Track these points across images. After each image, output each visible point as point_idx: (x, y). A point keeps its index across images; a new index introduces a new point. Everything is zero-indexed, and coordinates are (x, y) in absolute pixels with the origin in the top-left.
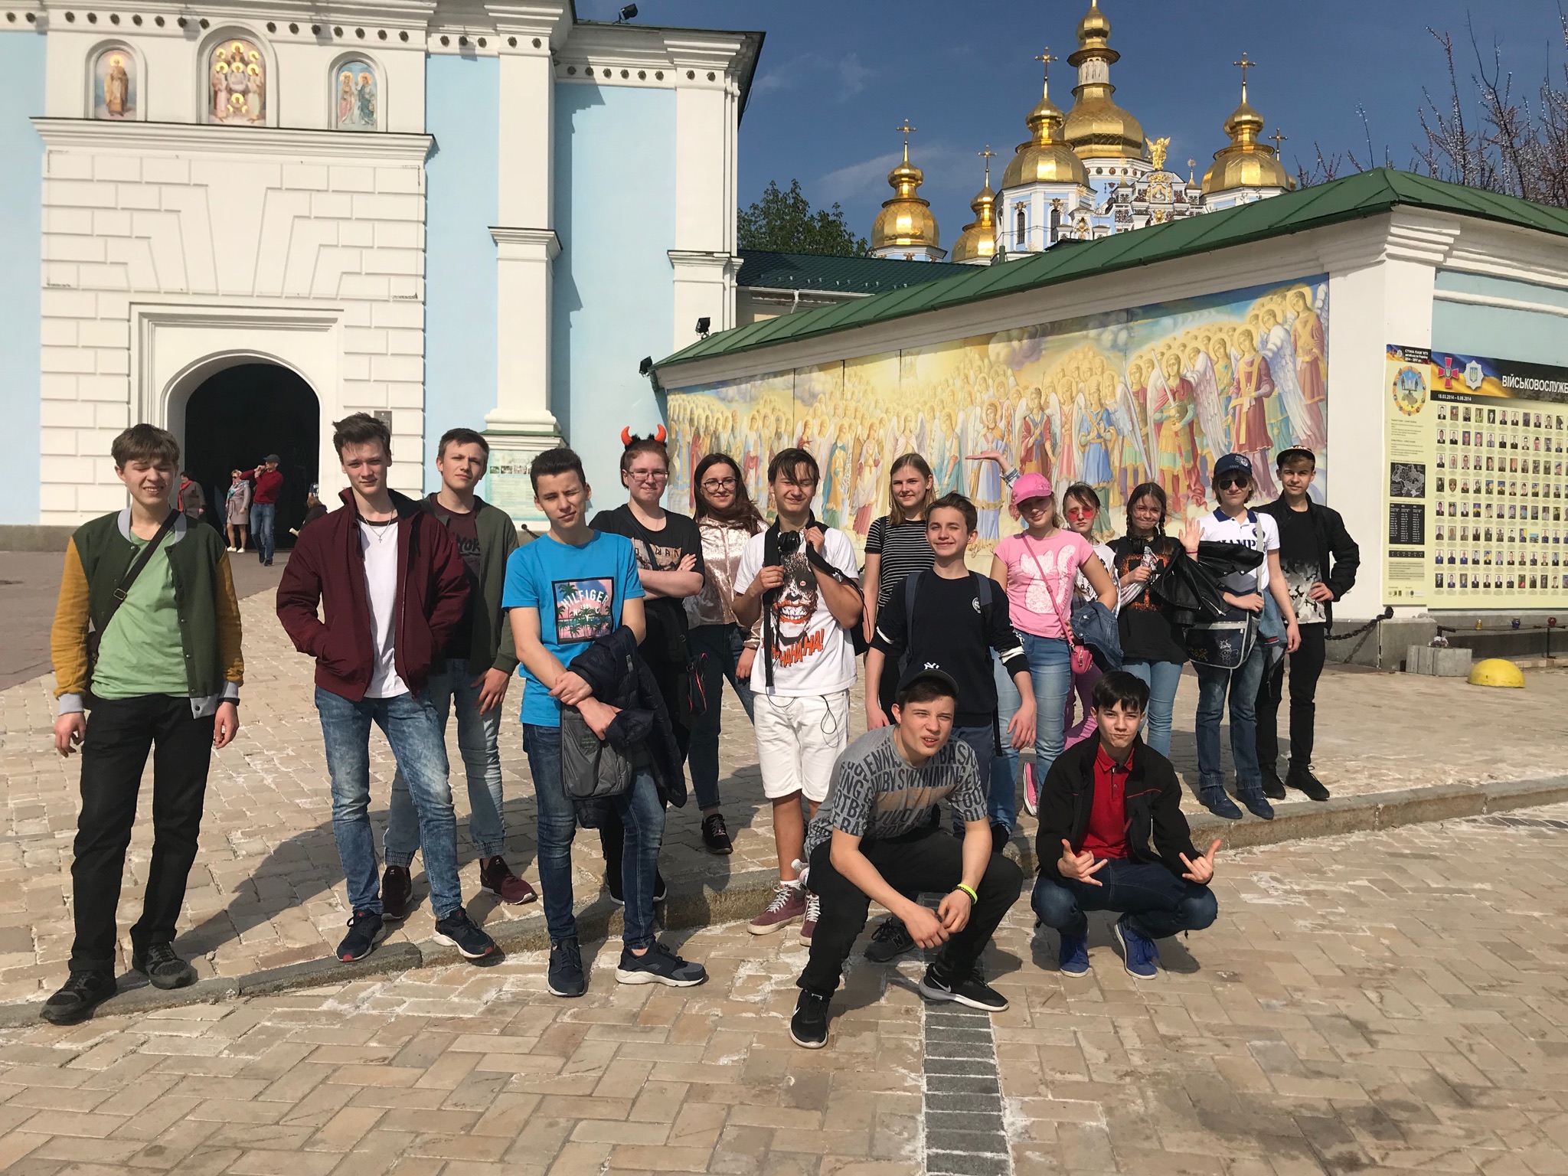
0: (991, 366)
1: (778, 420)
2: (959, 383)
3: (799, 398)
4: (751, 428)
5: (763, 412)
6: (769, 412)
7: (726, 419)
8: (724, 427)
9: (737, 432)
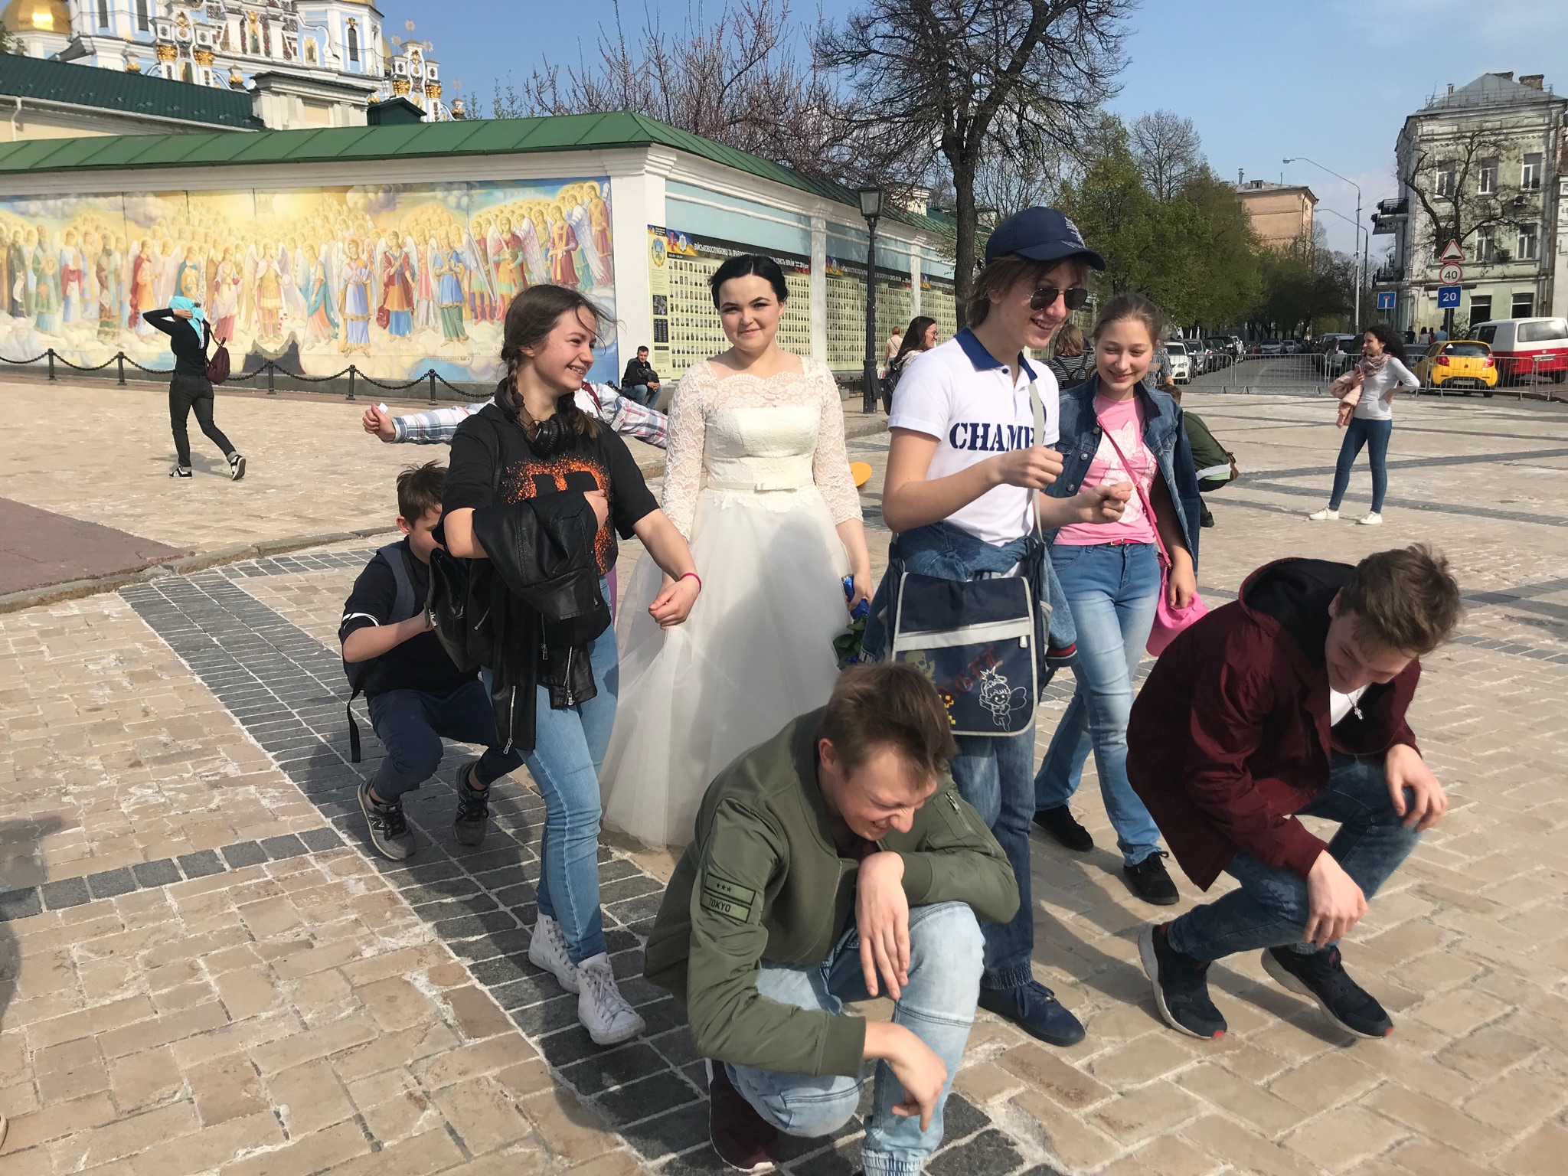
0: (350, 210)
1: (104, 237)
2: (318, 222)
3: (130, 219)
4: (67, 243)
5: (83, 229)
6: (92, 230)
7: (29, 233)
8: (27, 240)
9: (47, 246)
